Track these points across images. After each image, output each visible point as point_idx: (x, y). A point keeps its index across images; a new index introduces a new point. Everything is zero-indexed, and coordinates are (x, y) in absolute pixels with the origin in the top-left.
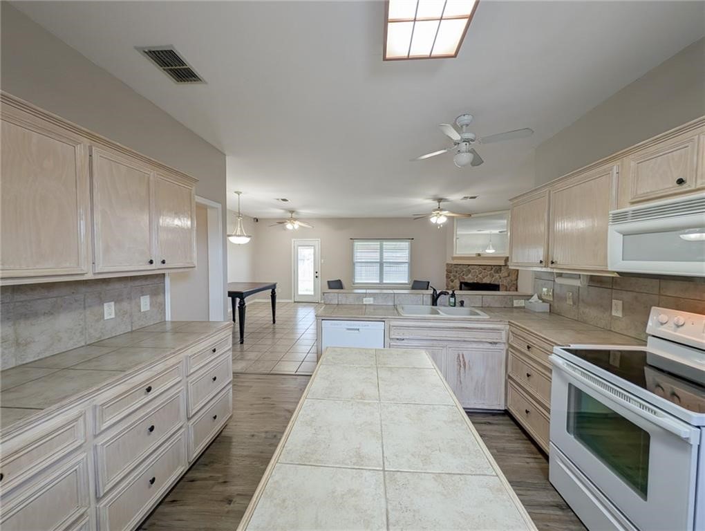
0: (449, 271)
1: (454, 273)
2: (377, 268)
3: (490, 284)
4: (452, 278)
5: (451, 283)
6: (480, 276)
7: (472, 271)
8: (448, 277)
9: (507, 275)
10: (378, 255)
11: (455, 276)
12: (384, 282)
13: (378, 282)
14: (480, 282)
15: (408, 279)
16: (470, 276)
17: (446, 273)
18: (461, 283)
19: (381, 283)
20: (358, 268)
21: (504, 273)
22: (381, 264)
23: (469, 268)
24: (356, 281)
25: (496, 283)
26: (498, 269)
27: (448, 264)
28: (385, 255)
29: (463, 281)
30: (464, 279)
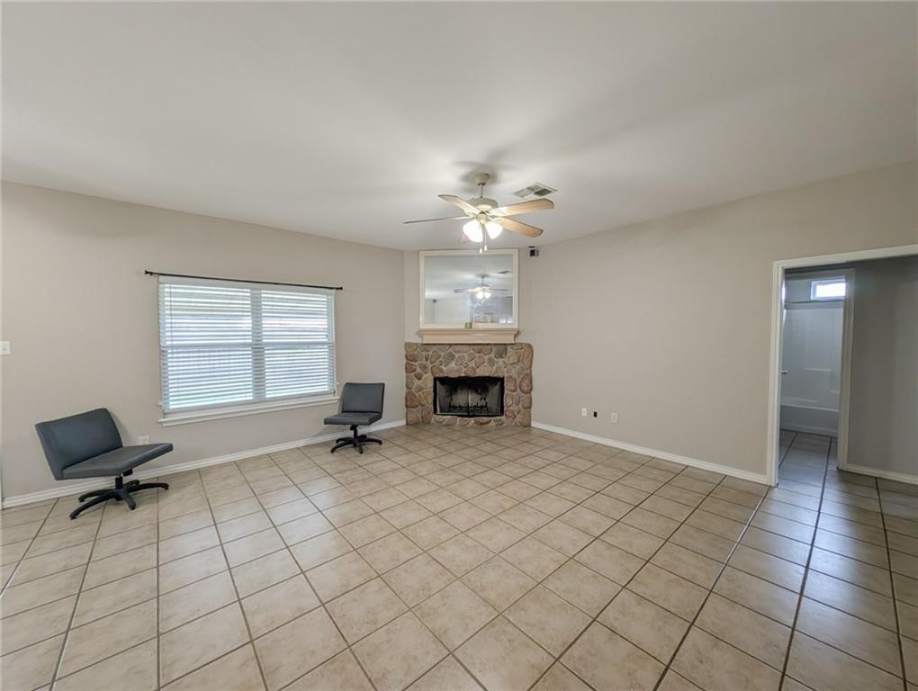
0: (410, 359)
1: (424, 362)
2: (245, 360)
3: (489, 377)
4: (419, 370)
5: (417, 382)
6: (472, 364)
7: (457, 355)
8: (409, 369)
9: (516, 361)
10: (247, 323)
11: (424, 367)
12: (269, 395)
13: (250, 397)
14: (472, 375)
15: (331, 381)
16: (453, 365)
17: (405, 361)
18: (435, 379)
19: (260, 398)
20: (174, 364)
21: (511, 355)
22: (258, 350)
23: (451, 350)
24: (173, 406)
25: (500, 375)
26: (502, 349)
27: (408, 345)
28: (267, 323)
29: (441, 375)
30: (442, 371)
